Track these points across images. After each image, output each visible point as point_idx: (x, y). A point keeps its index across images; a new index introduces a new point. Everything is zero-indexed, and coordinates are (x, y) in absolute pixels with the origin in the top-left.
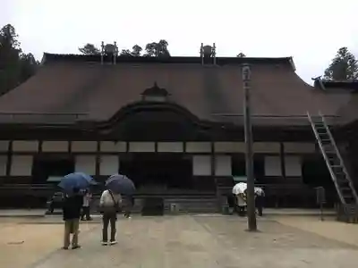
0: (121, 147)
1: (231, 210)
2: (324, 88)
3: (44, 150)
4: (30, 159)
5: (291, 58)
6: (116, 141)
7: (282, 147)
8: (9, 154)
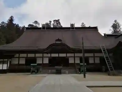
0: (49, 55)
1: (80, 73)
2: (106, 37)
3: (28, 56)
4: (24, 59)
5: (97, 27)
6: (48, 54)
7: (94, 55)
8: (19, 58)
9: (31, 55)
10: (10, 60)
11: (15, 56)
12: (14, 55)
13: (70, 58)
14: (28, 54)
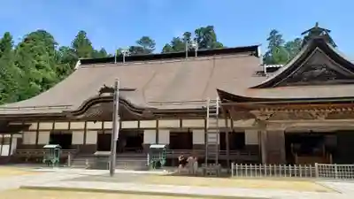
0: (98, 125)
3: (56, 128)
7: (205, 123)
8: (38, 131)
9: (61, 126)
10: (20, 136)
11: (30, 128)
12: (28, 126)
13: (146, 132)
14: (56, 124)
